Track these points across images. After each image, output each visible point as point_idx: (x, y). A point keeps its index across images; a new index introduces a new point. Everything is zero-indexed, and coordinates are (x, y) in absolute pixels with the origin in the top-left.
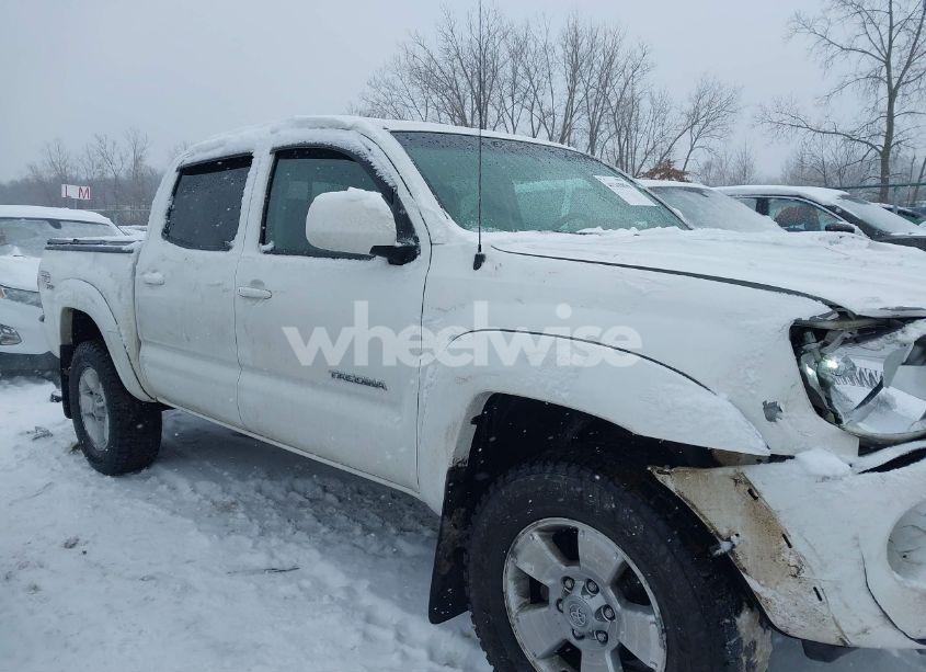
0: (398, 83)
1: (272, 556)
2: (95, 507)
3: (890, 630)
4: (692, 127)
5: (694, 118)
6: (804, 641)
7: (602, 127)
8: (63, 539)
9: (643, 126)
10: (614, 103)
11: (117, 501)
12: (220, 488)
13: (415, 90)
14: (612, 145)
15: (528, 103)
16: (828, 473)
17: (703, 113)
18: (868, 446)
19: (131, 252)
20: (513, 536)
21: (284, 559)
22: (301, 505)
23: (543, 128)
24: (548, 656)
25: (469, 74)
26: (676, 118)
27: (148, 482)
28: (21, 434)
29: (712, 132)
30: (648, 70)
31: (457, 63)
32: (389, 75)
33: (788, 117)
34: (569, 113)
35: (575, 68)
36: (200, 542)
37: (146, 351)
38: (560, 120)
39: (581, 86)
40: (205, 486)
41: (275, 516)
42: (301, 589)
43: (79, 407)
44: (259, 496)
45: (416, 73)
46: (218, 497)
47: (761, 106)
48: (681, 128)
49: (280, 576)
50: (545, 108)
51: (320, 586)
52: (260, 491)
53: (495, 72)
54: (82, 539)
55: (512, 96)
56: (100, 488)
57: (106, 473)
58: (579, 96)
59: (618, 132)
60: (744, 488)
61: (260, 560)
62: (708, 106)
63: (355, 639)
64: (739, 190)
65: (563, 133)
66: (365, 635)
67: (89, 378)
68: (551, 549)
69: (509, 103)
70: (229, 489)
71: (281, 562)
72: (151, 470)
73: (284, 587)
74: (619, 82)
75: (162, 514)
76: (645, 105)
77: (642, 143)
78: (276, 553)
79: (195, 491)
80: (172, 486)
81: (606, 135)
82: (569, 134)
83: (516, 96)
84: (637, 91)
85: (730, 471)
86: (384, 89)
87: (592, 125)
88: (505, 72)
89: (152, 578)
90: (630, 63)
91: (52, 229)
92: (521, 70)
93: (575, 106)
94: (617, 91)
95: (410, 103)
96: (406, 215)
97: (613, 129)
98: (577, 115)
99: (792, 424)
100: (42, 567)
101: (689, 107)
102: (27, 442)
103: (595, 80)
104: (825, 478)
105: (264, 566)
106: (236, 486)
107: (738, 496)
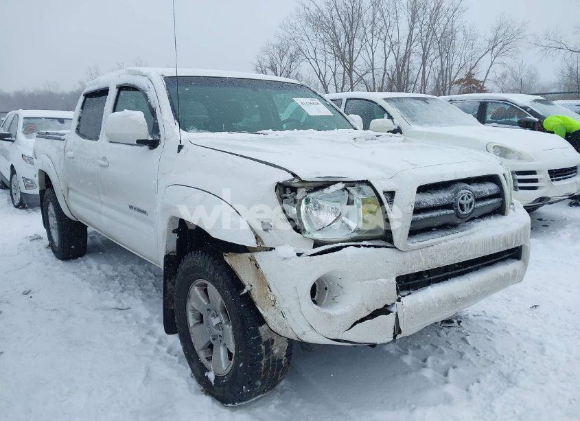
0: (299, 26)
1: (120, 302)
2: (46, 275)
3: (313, 332)
4: (493, 49)
5: (494, 43)
6: (288, 339)
7: (431, 51)
8: (24, 290)
9: (458, 49)
10: (439, 35)
11: (59, 273)
12: (112, 268)
13: (309, 30)
14: (437, 63)
15: (382, 36)
16: (286, 257)
17: (500, 40)
18: (317, 244)
19: (64, 140)
20: (188, 288)
21: (126, 303)
22: (150, 278)
23: (391, 52)
24: (203, 349)
25: (343, 19)
26: (482, 43)
27: (79, 264)
28: (26, 238)
29: (507, 53)
30: (464, 12)
31: (334, 12)
32: (293, 21)
33: (553, 42)
34: (410, 41)
35: (414, 13)
36: (88, 294)
37: (71, 193)
38: (403, 47)
39: (418, 24)
40: (105, 267)
41: (134, 283)
42: (126, 318)
43: (49, 223)
44: (130, 273)
45: (308, 18)
46: (110, 273)
47: (534, 35)
48: (485, 50)
49: (119, 311)
50: (393, 39)
51: (136, 318)
52: (132, 270)
53: (360, 16)
54: (33, 291)
55: (372, 33)
56: (53, 266)
57: (59, 259)
58: (416, 31)
59: (441, 55)
60: (253, 263)
61: (113, 304)
62: (504, 34)
63: (138, 341)
64: (469, 97)
65: (405, 55)
66: (143, 340)
67: (51, 208)
68: (202, 295)
69: (369, 35)
70: (117, 268)
71: (123, 305)
72: (83, 258)
73: (119, 317)
74: (443, 20)
75: (78, 280)
76: (460, 35)
77: (456, 61)
78: (122, 301)
79: (99, 269)
80: (91, 267)
81: (433, 57)
82: (409, 57)
83: (375, 32)
84: (455, 27)
85: (248, 255)
86: (290, 30)
87: (424, 50)
88: (367, 16)
89: (56, 310)
90: (452, 7)
91: (59, 124)
92: (378, 15)
93: (413, 37)
94: (442, 26)
95: (306, 38)
96: (158, 124)
97: (437, 52)
98: (414, 44)
99: (276, 233)
100: (8, 303)
101: (491, 36)
102: (28, 242)
103: (427, 20)
104: (285, 259)
105: (114, 306)
106: (121, 268)
107: (251, 266)
